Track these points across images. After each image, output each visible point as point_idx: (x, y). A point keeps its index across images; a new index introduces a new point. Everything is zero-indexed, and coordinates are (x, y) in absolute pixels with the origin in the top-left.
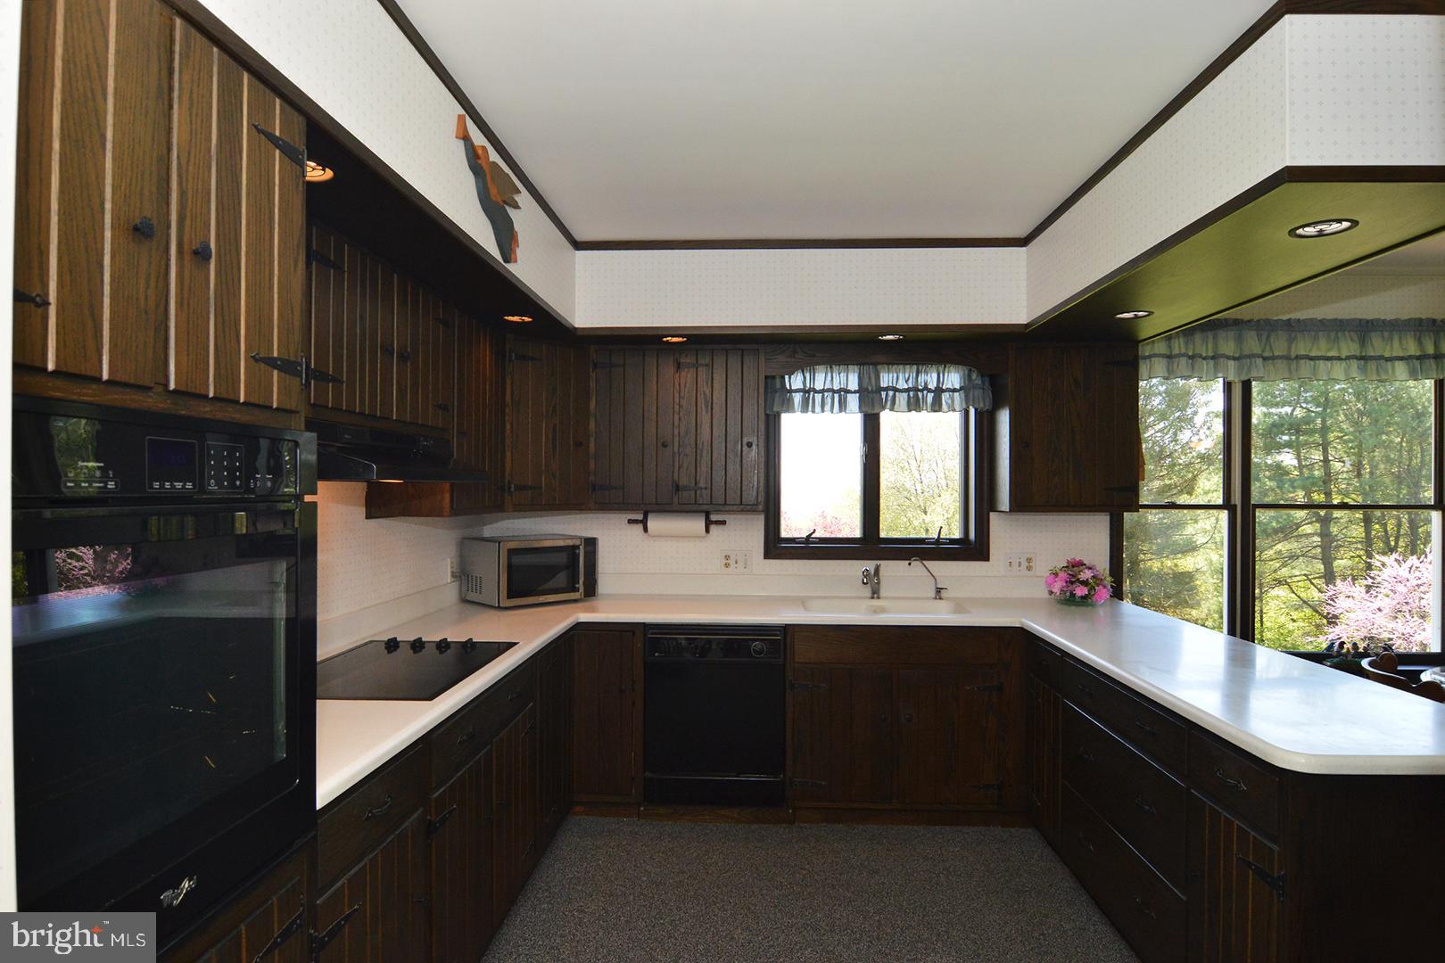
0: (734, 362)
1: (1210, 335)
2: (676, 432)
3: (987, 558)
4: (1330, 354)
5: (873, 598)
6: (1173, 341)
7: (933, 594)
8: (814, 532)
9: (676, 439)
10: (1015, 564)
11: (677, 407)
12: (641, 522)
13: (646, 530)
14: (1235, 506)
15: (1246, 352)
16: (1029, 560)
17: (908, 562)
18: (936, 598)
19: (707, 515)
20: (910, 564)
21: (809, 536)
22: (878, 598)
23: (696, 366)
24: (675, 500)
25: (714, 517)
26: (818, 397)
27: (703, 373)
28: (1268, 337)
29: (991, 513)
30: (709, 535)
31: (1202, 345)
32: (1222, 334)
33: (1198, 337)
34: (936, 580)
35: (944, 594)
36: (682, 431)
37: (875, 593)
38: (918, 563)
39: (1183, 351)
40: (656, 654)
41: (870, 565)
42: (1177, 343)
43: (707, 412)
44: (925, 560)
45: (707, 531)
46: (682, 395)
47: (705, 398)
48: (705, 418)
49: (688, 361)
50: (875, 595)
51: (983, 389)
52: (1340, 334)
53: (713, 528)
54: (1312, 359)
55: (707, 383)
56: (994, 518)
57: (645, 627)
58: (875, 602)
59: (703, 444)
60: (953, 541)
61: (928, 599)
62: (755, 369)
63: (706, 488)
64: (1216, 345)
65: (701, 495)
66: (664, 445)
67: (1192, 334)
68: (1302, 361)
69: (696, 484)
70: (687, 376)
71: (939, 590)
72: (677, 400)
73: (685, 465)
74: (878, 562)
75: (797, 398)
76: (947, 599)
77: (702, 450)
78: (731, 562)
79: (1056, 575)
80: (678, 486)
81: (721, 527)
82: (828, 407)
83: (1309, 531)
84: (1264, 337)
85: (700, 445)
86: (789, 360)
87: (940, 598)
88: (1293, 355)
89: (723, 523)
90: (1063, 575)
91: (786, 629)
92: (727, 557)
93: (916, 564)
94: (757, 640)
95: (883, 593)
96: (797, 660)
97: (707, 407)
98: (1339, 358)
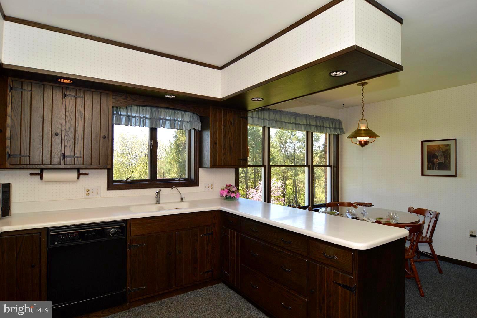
0: (96, 98)
1: (262, 112)
2: (63, 128)
3: (198, 185)
4: (289, 122)
5: (157, 204)
6: (253, 113)
7: (180, 200)
8: (130, 177)
9: (63, 132)
10: (207, 187)
11: (64, 117)
12: (39, 174)
13: (42, 178)
14: (266, 166)
15: (271, 119)
16: (212, 185)
17: (171, 188)
18: (181, 202)
19: (78, 170)
20: (172, 189)
21: (128, 179)
22: (159, 204)
23: (76, 97)
24: (63, 162)
25: (81, 172)
26: (134, 119)
27: (79, 101)
28: (276, 115)
29: (200, 169)
30: (78, 180)
31: (260, 115)
32: (265, 112)
33: (259, 113)
34: (181, 195)
35: (184, 200)
36: (67, 128)
37: (158, 202)
38: (175, 188)
39: (256, 116)
40: (56, 243)
41: (157, 190)
42: (254, 114)
43: (81, 120)
44: (177, 187)
45: (78, 178)
46: (67, 110)
47: (81, 113)
48: (80, 123)
49: (71, 94)
50: (158, 203)
51: (198, 122)
52: (291, 116)
53: (81, 177)
54: (285, 123)
55: (82, 106)
56: (201, 170)
57: (47, 230)
58: (158, 205)
59: (79, 135)
60: (185, 179)
61: (177, 202)
62: (107, 102)
63: (81, 157)
64: (264, 116)
65: (77, 160)
66: (57, 135)
67: (258, 112)
68: (283, 123)
69: (75, 155)
70: (70, 102)
71: (182, 199)
72: (64, 113)
73: (68, 146)
74: (160, 189)
75: (124, 119)
76: (186, 202)
77: (78, 139)
78: (90, 192)
79: (224, 190)
80: (64, 156)
81: (86, 176)
82: (138, 124)
83: (242, 176)
84: (275, 114)
85: (77, 136)
86: (124, 100)
87: (183, 202)
88: (281, 121)
89: (87, 174)
90: (226, 190)
91: (126, 221)
92: (88, 190)
93: (174, 189)
94: (112, 228)
95: (161, 202)
96: (132, 234)
97: (81, 118)
98: (291, 123)
